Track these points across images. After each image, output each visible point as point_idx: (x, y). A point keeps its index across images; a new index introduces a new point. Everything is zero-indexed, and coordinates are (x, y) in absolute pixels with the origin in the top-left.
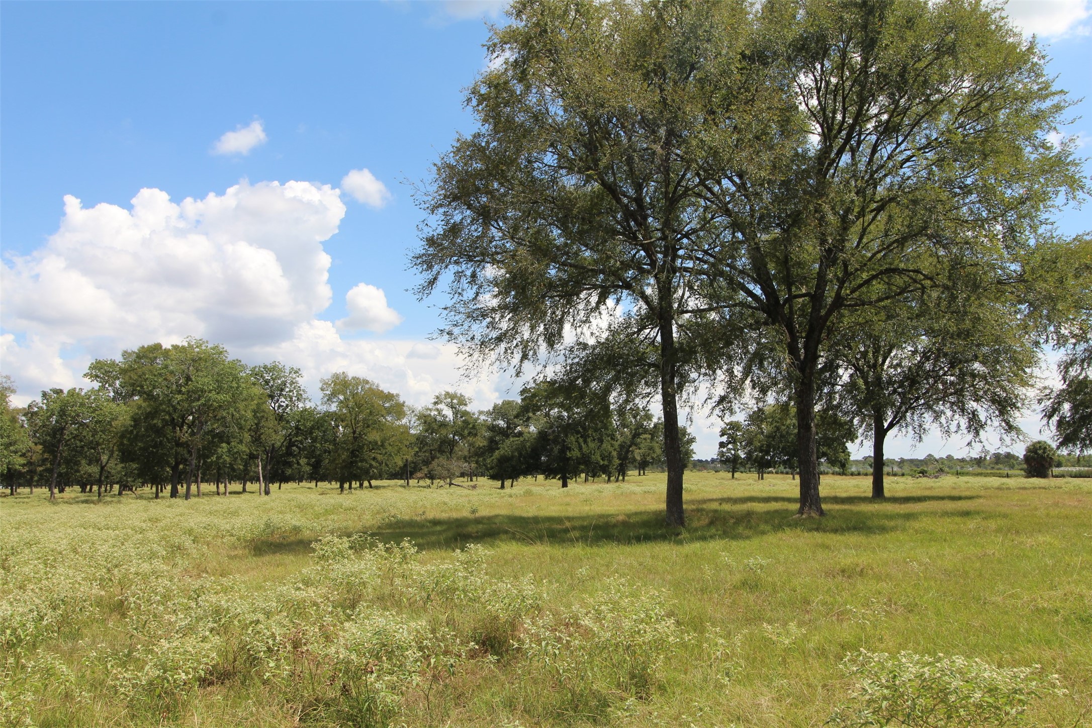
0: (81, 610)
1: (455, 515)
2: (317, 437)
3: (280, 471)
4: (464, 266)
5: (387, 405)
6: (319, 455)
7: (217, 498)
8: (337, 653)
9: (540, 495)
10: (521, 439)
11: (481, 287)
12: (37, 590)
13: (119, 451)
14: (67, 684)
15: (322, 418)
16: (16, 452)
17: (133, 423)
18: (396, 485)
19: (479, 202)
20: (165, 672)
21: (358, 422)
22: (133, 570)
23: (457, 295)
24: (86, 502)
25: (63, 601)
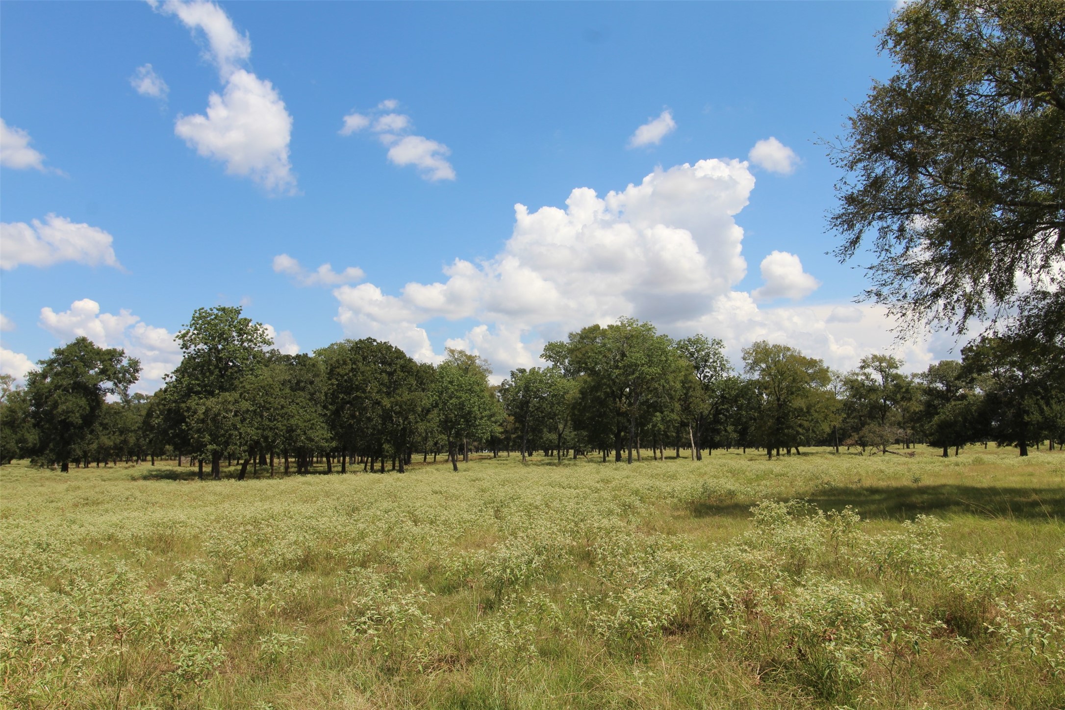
0: (559, 556)
1: (894, 484)
2: (742, 405)
3: (709, 438)
4: (889, 221)
5: (810, 371)
6: (746, 422)
7: (655, 463)
8: (791, 617)
9: (993, 463)
10: (965, 402)
11: (911, 240)
12: (525, 538)
13: (572, 420)
14: (557, 619)
15: (745, 387)
16: (495, 422)
17: (581, 396)
18: (825, 452)
19: (903, 150)
20: (634, 618)
21: (782, 389)
22: (596, 525)
23: (884, 253)
24: (549, 464)
25: (545, 548)
